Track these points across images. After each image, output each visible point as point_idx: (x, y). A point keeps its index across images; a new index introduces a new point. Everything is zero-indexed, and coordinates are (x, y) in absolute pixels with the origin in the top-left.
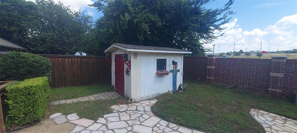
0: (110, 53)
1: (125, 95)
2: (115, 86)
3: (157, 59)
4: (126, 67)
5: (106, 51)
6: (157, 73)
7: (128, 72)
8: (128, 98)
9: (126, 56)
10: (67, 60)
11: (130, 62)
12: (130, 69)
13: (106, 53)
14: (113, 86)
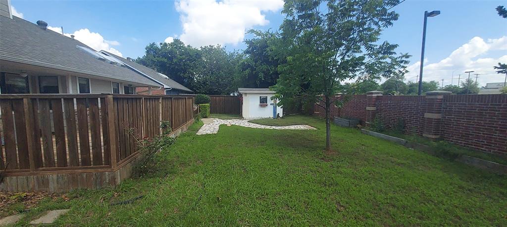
3: (261, 97)
9: (241, 95)
11: (243, 98)
12: (243, 101)
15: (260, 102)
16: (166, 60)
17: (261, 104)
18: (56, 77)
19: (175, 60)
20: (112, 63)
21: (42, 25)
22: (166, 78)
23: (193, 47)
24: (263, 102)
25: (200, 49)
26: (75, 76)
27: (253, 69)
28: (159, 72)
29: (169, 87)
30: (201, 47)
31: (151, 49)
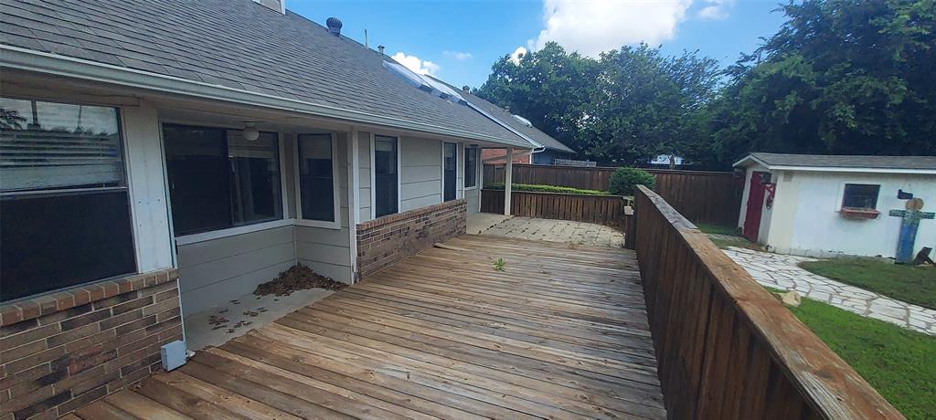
0: (744, 168)
1: (759, 240)
2: (743, 228)
3: (847, 185)
4: (767, 194)
5: (739, 162)
6: (841, 212)
7: (770, 203)
8: (762, 245)
9: (768, 175)
10: (665, 176)
11: (774, 185)
12: (773, 196)
13: (736, 167)
14: (741, 228)
15: (845, 204)
16: (527, 88)
17: (848, 210)
18: (327, 135)
19: (545, 87)
20: (444, 96)
21: (334, 25)
22: (528, 126)
23: (583, 56)
24: (859, 201)
25: (598, 59)
26: (367, 133)
27: (809, 95)
28: (512, 112)
29: (540, 147)
30: (603, 55)
31: (503, 67)
